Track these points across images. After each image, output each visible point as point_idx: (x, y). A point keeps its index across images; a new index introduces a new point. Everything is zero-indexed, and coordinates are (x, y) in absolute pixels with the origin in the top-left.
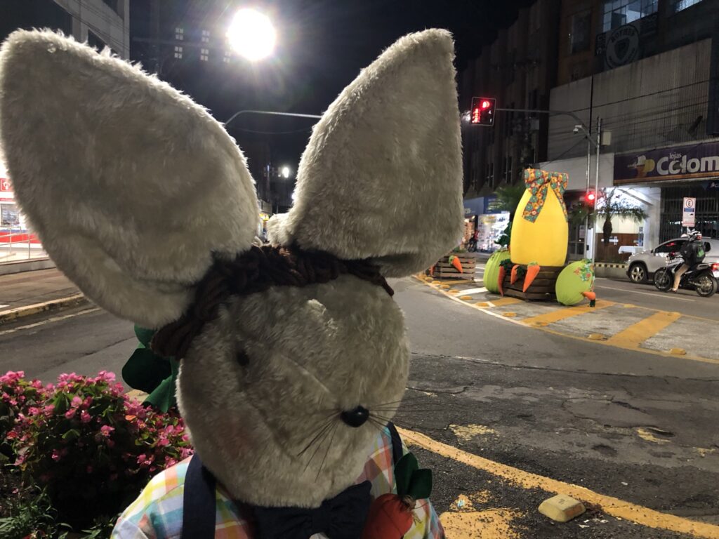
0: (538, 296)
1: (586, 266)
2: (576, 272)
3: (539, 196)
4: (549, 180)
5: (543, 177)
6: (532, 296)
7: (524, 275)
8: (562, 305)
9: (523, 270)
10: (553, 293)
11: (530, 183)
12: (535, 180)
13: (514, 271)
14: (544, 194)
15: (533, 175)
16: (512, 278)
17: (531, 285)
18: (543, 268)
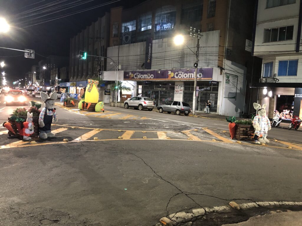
0: (91, 110)
1: (102, 103)
2: (100, 104)
3: (91, 86)
4: (94, 82)
5: (92, 81)
6: (89, 110)
7: (88, 105)
8: (96, 112)
9: (87, 104)
10: (95, 109)
11: (89, 83)
12: (90, 82)
13: (85, 104)
14: (92, 86)
15: (90, 81)
16: (85, 106)
17: (89, 108)
18: (92, 103)
